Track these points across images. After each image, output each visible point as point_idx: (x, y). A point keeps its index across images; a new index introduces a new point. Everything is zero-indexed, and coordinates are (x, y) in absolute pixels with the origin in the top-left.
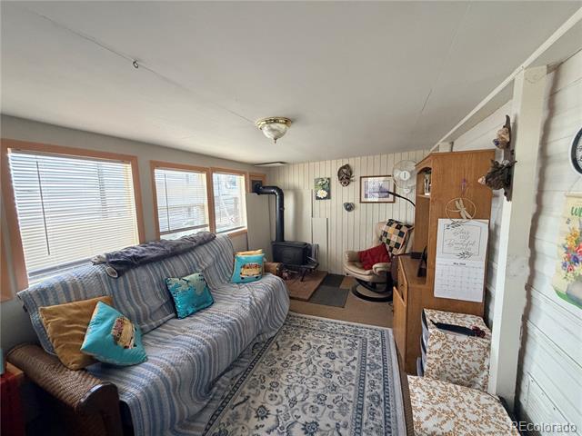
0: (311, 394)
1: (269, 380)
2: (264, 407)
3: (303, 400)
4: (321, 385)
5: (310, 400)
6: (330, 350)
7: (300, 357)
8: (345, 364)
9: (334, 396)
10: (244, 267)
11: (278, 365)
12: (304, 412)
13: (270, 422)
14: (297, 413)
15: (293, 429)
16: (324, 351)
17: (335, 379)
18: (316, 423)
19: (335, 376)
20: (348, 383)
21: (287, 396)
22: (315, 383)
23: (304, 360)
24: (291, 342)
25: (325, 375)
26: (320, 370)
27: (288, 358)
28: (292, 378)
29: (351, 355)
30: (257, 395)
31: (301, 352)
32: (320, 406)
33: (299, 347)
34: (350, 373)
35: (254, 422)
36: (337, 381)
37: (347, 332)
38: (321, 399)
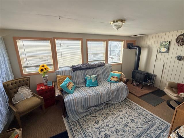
0: (114, 127)
1: (105, 115)
2: (98, 122)
3: (110, 127)
4: (120, 127)
5: (113, 129)
6: (133, 119)
7: (120, 115)
8: (136, 127)
9: (122, 133)
10: (112, 77)
11: (111, 113)
12: (109, 131)
13: (97, 126)
14: (106, 129)
15: (102, 132)
16: (130, 117)
17: (127, 129)
18: (110, 136)
19: (128, 128)
20: (131, 133)
21: (107, 123)
22: (119, 125)
23: (120, 116)
24: (120, 108)
25: (124, 125)
26: (124, 122)
27: (115, 113)
28: (112, 119)
29: (141, 125)
30: (99, 117)
31: (121, 113)
32: (115, 133)
33: (122, 111)
34: (136, 131)
35: (93, 123)
36: (127, 130)
37: (147, 117)
38: (117, 131)
